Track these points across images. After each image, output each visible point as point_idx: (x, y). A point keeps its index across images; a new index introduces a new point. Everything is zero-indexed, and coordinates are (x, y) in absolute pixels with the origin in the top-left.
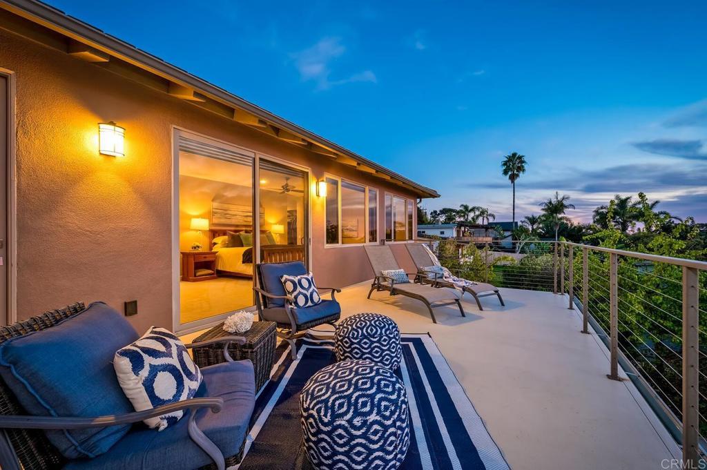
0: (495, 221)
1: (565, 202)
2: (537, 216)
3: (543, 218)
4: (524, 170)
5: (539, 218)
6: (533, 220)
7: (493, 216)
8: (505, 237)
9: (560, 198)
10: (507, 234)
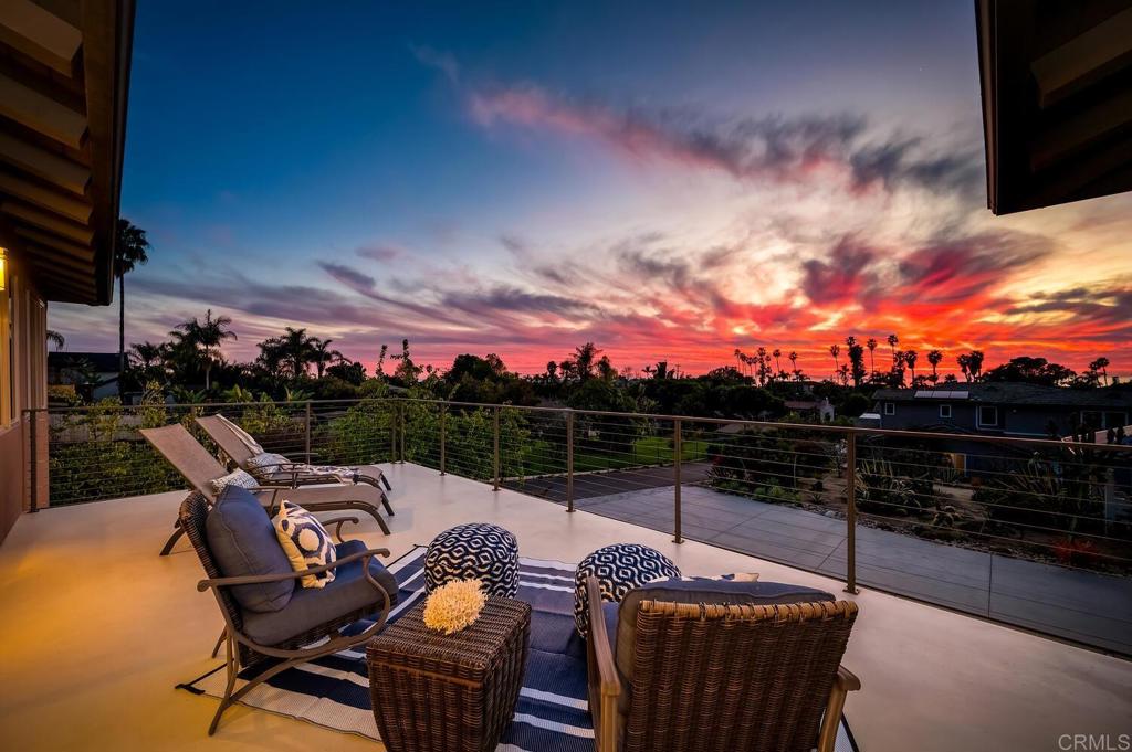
0: (63, 350)
1: (223, 328)
2: (157, 343)
3: (169, 349)
4: (143, 258)
5: (163, 346)
6: (147, 352)
7: (59, 339)
8: (103, 383)
9: (213, 318)
10: (104, 377)
